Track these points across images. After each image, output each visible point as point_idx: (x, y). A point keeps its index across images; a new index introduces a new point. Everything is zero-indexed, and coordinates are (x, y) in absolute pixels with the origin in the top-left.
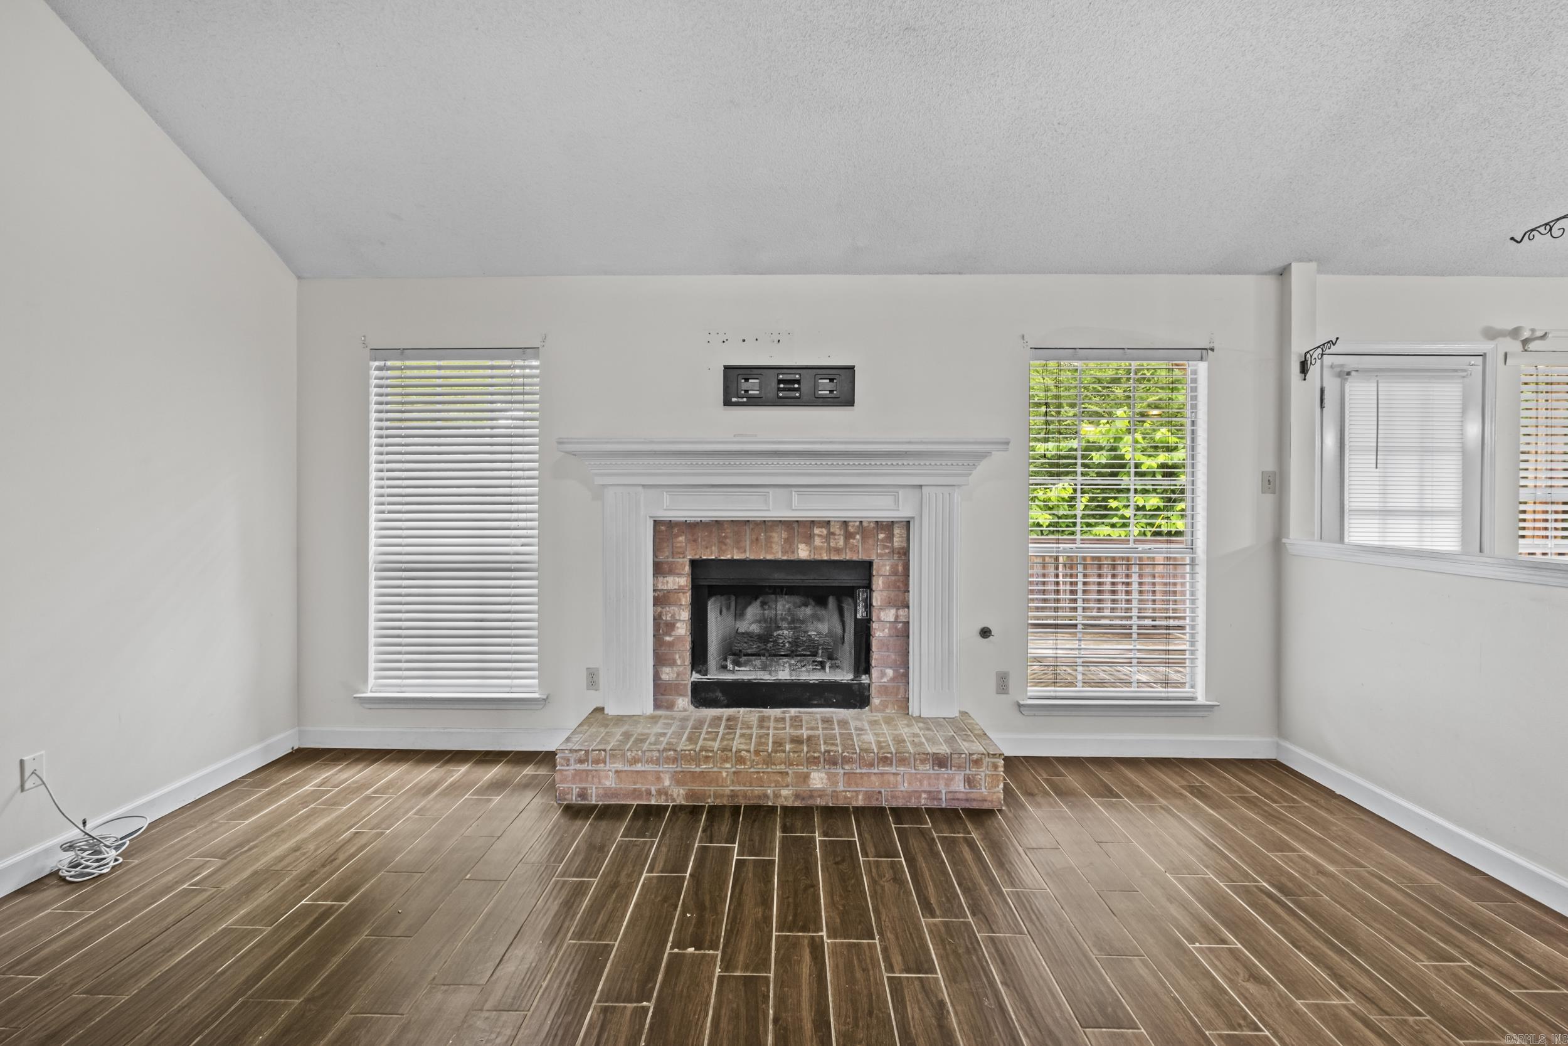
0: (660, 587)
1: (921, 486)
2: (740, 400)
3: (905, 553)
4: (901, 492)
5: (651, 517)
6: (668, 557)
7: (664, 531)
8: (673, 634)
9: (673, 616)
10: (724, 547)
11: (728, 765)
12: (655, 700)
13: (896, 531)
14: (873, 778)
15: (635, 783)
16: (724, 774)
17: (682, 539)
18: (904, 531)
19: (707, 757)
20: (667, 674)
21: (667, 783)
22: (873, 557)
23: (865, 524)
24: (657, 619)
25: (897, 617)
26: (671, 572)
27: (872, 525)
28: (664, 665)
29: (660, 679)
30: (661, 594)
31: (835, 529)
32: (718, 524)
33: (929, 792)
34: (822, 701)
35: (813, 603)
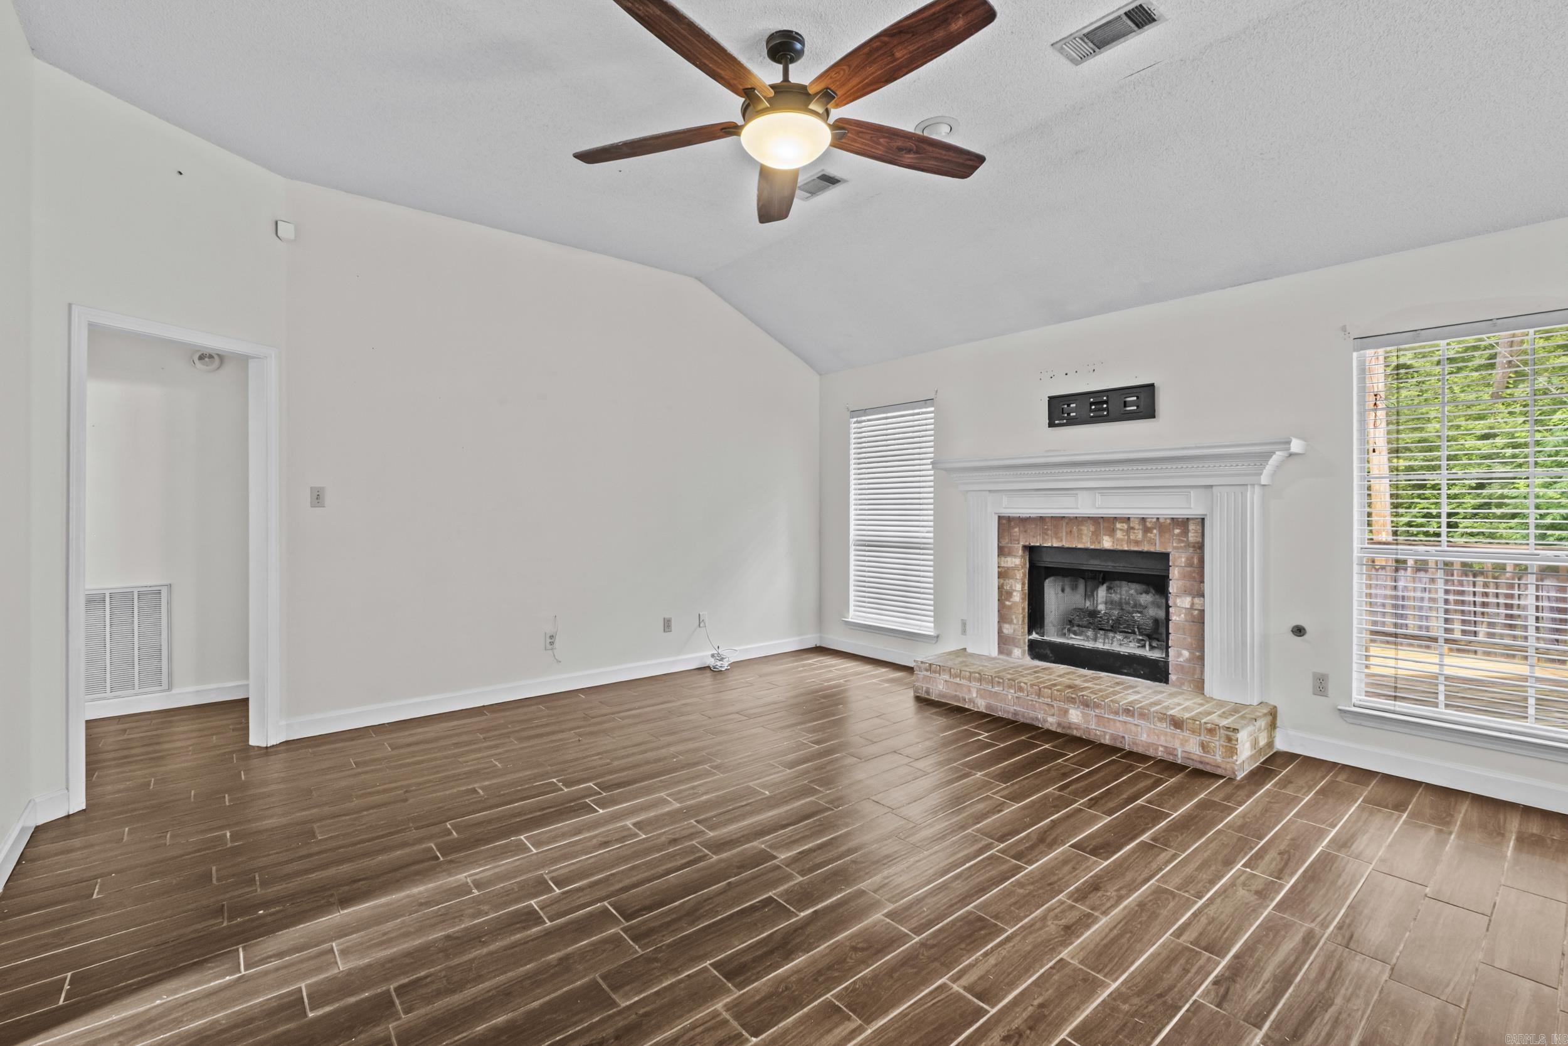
0: (1003, 565)
1: (1211, 486)
2: (1061, 422)
3: (1200, 547)
4: (1193, 492)
5: (996, 513)
6: (1007, 543)
7: (1006, 524)
8: (1011, 600)
9: (1011, 587)
10: (1046, 537)
11: (1012, 691)
12: (999, 647)
13: (1192, 527)
14: (1118, 724)
15: (956, 691)
16: (1010, 697)
17: (1017, 530)
18: (1199, 528)
19: (999, 682)
20: (1008, 629)
21: (974, 695)
22: (1169, 550)
23: (1161, 520)
24: (1000, 588)
25: (1193, 604)
26: (1010, 554)
27: (1168, 521)
28: (1005, 622)
29: (1002, 632)
30: (1003, 570)
31: (1135, 524)
32: (1042, 519)
33: (1166, 747)
35: (1153, 592)
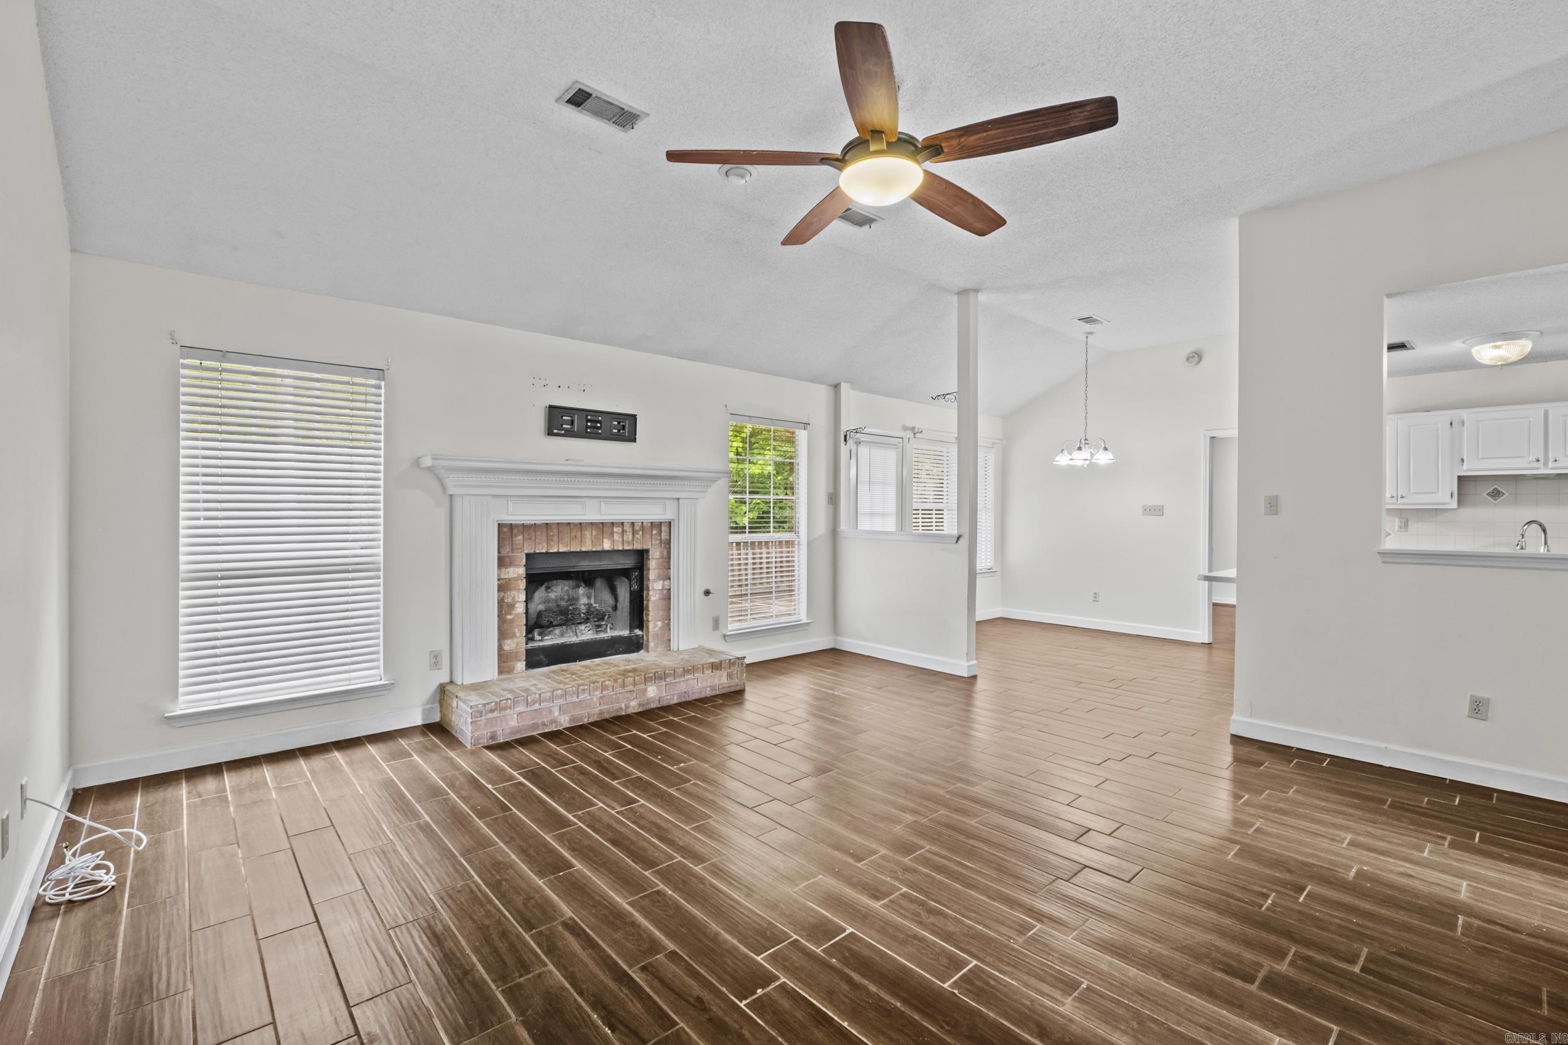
0: (503, 576)
1: (678, 499)
2: (560, 432)
3: (669, 542)
4: (668, 502)
5: (495, 521)
6: (508, 553)
7: (507, 532)
8: (513, 612)
9: (513, 599)
10: (552, 543)
12: (499, 667)
13: (663, 529)
14: (682, 684)
15: (533, 719)
16: (595, 700)
17: (520, 537)
18: (668, 529)
19: (584, 690)
20: (509, 645)
21: (556, 714)
22: (650, 547)
23: (645, 524)
24: (501, 602)
25: (663, 586)
26: (511, 564)
27: (649, 525)
28: (506, 638)
29: (503, 650)
30: (503, 582)
31: (627, 528)
32: (547, 525)
33: (710, 687)
34: (613, 651)
